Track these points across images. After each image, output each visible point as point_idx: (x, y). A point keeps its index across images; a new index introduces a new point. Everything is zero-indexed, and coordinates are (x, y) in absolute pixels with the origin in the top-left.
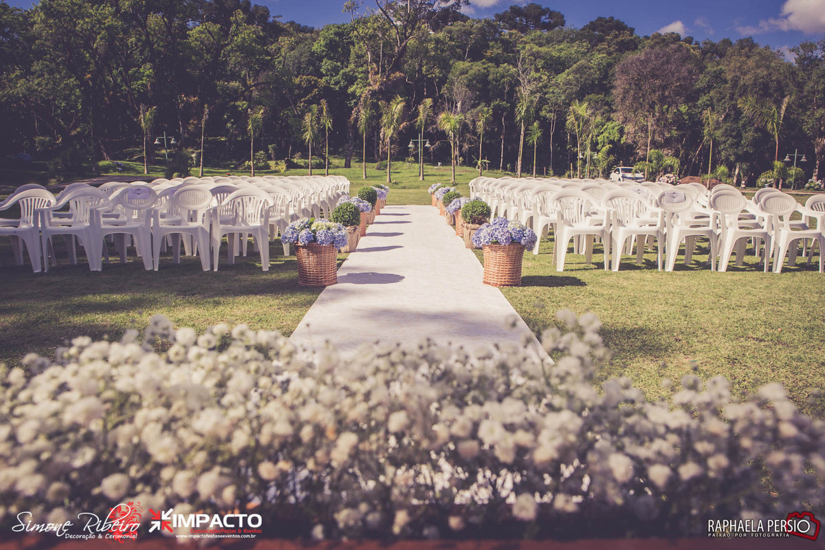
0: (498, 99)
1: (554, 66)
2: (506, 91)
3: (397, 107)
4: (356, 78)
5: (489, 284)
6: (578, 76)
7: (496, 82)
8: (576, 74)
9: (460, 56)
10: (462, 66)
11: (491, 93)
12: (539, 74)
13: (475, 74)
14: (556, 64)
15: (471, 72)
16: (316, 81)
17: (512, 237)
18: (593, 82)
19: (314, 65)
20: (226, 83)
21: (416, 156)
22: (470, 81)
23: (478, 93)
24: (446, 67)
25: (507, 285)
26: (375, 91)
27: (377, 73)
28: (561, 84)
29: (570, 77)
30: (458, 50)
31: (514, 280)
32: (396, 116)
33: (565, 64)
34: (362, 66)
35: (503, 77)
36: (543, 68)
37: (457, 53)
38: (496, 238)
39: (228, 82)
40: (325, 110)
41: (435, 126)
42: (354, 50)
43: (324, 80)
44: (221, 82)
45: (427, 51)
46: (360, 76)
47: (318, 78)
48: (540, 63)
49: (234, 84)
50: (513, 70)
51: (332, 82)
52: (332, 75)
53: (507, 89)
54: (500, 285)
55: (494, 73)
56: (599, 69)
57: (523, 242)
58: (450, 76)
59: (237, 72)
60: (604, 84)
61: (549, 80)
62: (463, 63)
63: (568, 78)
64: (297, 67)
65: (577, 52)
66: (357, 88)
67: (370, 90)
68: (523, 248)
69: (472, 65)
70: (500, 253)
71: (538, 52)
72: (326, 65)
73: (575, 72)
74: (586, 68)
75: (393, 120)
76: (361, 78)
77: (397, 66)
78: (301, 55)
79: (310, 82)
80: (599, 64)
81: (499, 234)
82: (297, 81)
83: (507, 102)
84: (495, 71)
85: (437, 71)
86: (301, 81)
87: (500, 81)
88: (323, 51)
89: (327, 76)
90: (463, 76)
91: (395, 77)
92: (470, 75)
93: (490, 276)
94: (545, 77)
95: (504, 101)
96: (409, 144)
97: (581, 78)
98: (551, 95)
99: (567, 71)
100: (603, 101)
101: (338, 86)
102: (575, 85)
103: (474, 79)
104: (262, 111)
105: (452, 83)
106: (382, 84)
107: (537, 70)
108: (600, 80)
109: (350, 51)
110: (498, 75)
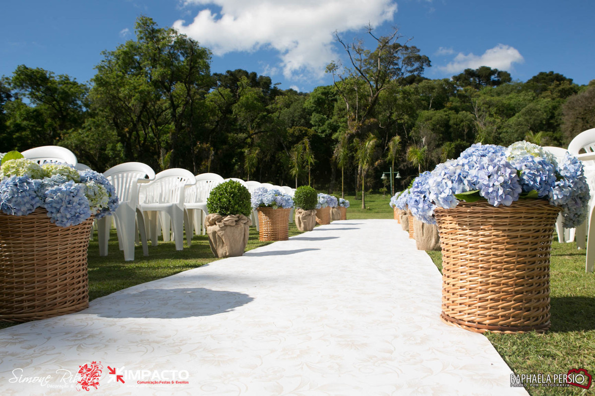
0: (459, 139)
1: (505, 111)
2: (465, 133)
3: (370, 144)
4: (339, 127)
5: (460, 322)
6: (528, 117)
7: (457, 125)
8: (526, 116)
9: (425, 106)
10: (427, 114)
11: (453, 135)
12: (493, 118)
13: (438, 120)
14: (507, 110)
15: (434, 118)
16: (306, 130)
17: (521, 181)
18: (541, 121)
19: (305, 118)
20: (236, 135)
21: (388, 187)
22: (434, 125)
23: (441, 135)
24: (413, 116)
25: (514, 328)
26: (353, 134)
27: (354, 120)
28: (513, 125)
29: (521, 119)
30: (423, 102)
31: (533, 313)
32: (368, 151)
33: (515, 110)
34: (343, 117)
35: (462, 121)
36: (496, 113)
37: (422, 105)
38: (472, 184)
39: (237, 134)
40: (308, 148)
41: (405, 164)
42: (336, 105)
43: (313, 128)
44: (232, 134)
45: (396, 100)
46: (341, 125)
47: (308, 128)
48: (493, 110)
49: (242, 135)
50: (470, 116)
51: (320, 131)
52: (319, 125)
53: (466, 131)
54: (492, 327)
55: (454, 119)
56: (545, 111)
57: (556, 195)
58: (417, 122)
59: (245, 126)
60: (551, 123)
61: (502, 122)
62: (427, 111)
63: (519, 120)
64: (291, 120)
65: (524, 100)
66: (340, 134)
67: (349, 133)
68: (554, 211)
69: (435, 113)
70: (487, 232)
71: (490, 101)
72: (314, 118)
73: (524, 114)
74: (534, 110)
75: (366, 155)
76: (343, 127)
77: (371, 113)
78: (295, 111)
79: (301, 131)
80: (546, 107)
81: (483, 175)
82: (291, 131)
83: (467, 142)
84: (454, 118)
85: (406, 117)
86: (294, 131)
87: (459, 125)
88: (313, 107)
89: (315, 126)
90: (428, 122)
91: (369, 123)
92: (434, 121)
93: (459, 300)
94: (498, 121)
95: (464, 140)
96: (382, 176)
97: (530, 119)
98: (505, 134)
99: (517, 114)
100: (552, 137)
101: (324, 133)
102: (525, 125)
103: (438, 123)
104: (257, 152)
105: (419, 127)
106: (358, 128)
107: (491, 115)
108: (548, 120)
109: (333, 106)
110: (458, 120)
